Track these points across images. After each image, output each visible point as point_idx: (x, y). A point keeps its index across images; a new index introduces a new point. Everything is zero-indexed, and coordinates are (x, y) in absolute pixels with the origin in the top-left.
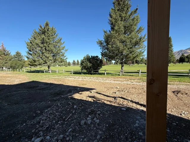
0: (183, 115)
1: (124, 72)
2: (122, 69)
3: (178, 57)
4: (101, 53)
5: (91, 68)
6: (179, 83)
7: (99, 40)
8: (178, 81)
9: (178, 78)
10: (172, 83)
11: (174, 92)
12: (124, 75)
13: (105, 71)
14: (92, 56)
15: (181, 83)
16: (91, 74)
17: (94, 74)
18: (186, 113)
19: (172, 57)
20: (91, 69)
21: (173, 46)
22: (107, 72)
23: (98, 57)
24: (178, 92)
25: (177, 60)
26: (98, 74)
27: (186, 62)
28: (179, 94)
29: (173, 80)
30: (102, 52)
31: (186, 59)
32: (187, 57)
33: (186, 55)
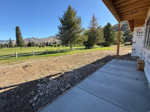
0: (28, 80)
3: (27, 43)
6: (27, 60)
8: (27, 59)
9: (27, 57)
10: (24, 61)
11: (23, 67)
15: (29, 60)
18: (29, 78)
19: (23, 42)
21: (21, 34)
24: (26, 66)
25: (27, 45)
27: (32, 46)
28: (27, 67)
29: (24, 59)
31: (32, 44)
32: (32, 43)
33: (31, 42)
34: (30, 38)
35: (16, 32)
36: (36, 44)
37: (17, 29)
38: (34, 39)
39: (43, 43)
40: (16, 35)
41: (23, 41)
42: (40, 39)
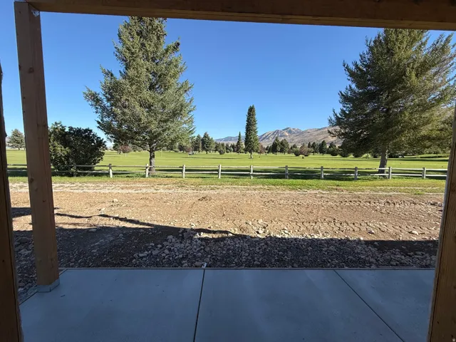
1: (156, 170)
2: (151, 163)
4: (99, 123)
5: (67, 160)
7: (89, 91)
11: (199, 199)
12: (153, 176)
13: (110, 168)
14: (71, 128)
16: (71, 175)
17: (78, 175)
20: (68, 163)
21: (257, 122)
22: (114, 169)
23: (91, 131)
24: (203, 199)
25: (268, 147)
26: (92, 174)
30: (100, 121)
32: (282, 143)
33: (281, 139)
34: (281, 129)
35: (248, 120)
36: (291, 145)
37: (251, 110)
38: (290, 132)
39: (312, 143)
40: (247, 125)
41: (256, 140)
42: (305, 132)
